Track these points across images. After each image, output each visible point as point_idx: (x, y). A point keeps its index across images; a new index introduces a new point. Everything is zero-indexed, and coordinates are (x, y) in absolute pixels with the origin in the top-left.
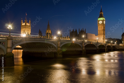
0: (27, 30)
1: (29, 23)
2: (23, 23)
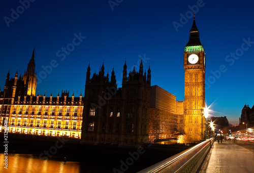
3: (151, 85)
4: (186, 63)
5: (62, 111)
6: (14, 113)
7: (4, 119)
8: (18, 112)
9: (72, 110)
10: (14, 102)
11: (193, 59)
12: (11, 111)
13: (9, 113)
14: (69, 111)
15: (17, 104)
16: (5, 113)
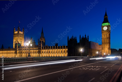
0: (20, 39)
1: (22, 32)
2: (16, 31)
3: (89, 41)
4: (102, 30)
5: (60, 51)
6: (43, 52)
7: (39, 55)
8: (44, 52)
9: (63, 50)
10: (42, 49)
11: (105, 28)
12: (42, 52)
13: (41, 53)
14: (62, 51)
15: (43, 49)
16: (39, 52)
